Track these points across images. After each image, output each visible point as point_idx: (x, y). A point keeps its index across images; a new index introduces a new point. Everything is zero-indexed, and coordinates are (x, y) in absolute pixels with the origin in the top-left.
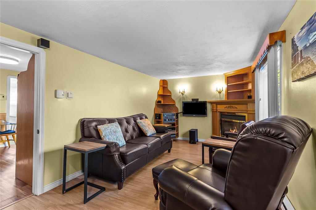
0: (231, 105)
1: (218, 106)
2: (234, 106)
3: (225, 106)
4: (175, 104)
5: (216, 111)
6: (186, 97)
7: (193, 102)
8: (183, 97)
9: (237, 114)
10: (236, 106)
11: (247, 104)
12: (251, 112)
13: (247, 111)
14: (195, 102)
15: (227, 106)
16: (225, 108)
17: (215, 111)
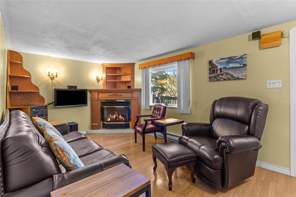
0: (117, 93)
1: (100, 94)
2: (119, 94)
3: (110, 94)
4: (39, 92)
5: (98, 100)
6: (58, 83)
7: (69, 90)
8: (52, 83)
9: (118, 101)
10: (121, 94)
11: (133, 93)
12: (136, 99)
13: (133, 98)
14: (73, 89)
15: (112, 94)
16: (109, 96)
17: (96, 100)
